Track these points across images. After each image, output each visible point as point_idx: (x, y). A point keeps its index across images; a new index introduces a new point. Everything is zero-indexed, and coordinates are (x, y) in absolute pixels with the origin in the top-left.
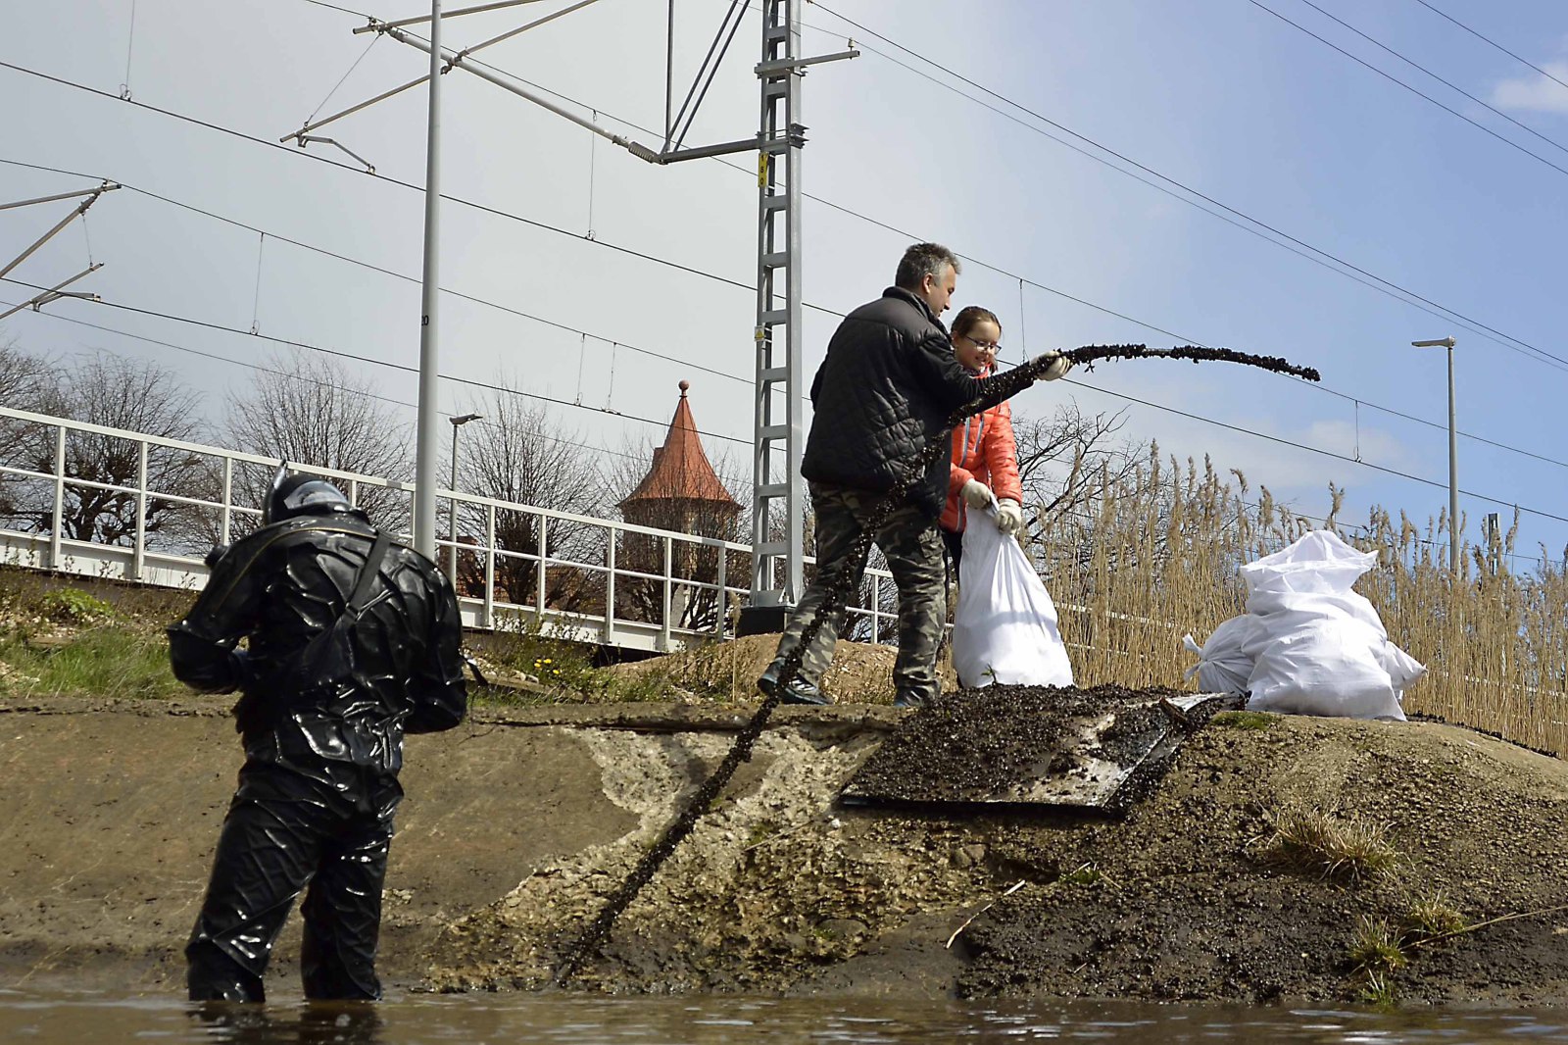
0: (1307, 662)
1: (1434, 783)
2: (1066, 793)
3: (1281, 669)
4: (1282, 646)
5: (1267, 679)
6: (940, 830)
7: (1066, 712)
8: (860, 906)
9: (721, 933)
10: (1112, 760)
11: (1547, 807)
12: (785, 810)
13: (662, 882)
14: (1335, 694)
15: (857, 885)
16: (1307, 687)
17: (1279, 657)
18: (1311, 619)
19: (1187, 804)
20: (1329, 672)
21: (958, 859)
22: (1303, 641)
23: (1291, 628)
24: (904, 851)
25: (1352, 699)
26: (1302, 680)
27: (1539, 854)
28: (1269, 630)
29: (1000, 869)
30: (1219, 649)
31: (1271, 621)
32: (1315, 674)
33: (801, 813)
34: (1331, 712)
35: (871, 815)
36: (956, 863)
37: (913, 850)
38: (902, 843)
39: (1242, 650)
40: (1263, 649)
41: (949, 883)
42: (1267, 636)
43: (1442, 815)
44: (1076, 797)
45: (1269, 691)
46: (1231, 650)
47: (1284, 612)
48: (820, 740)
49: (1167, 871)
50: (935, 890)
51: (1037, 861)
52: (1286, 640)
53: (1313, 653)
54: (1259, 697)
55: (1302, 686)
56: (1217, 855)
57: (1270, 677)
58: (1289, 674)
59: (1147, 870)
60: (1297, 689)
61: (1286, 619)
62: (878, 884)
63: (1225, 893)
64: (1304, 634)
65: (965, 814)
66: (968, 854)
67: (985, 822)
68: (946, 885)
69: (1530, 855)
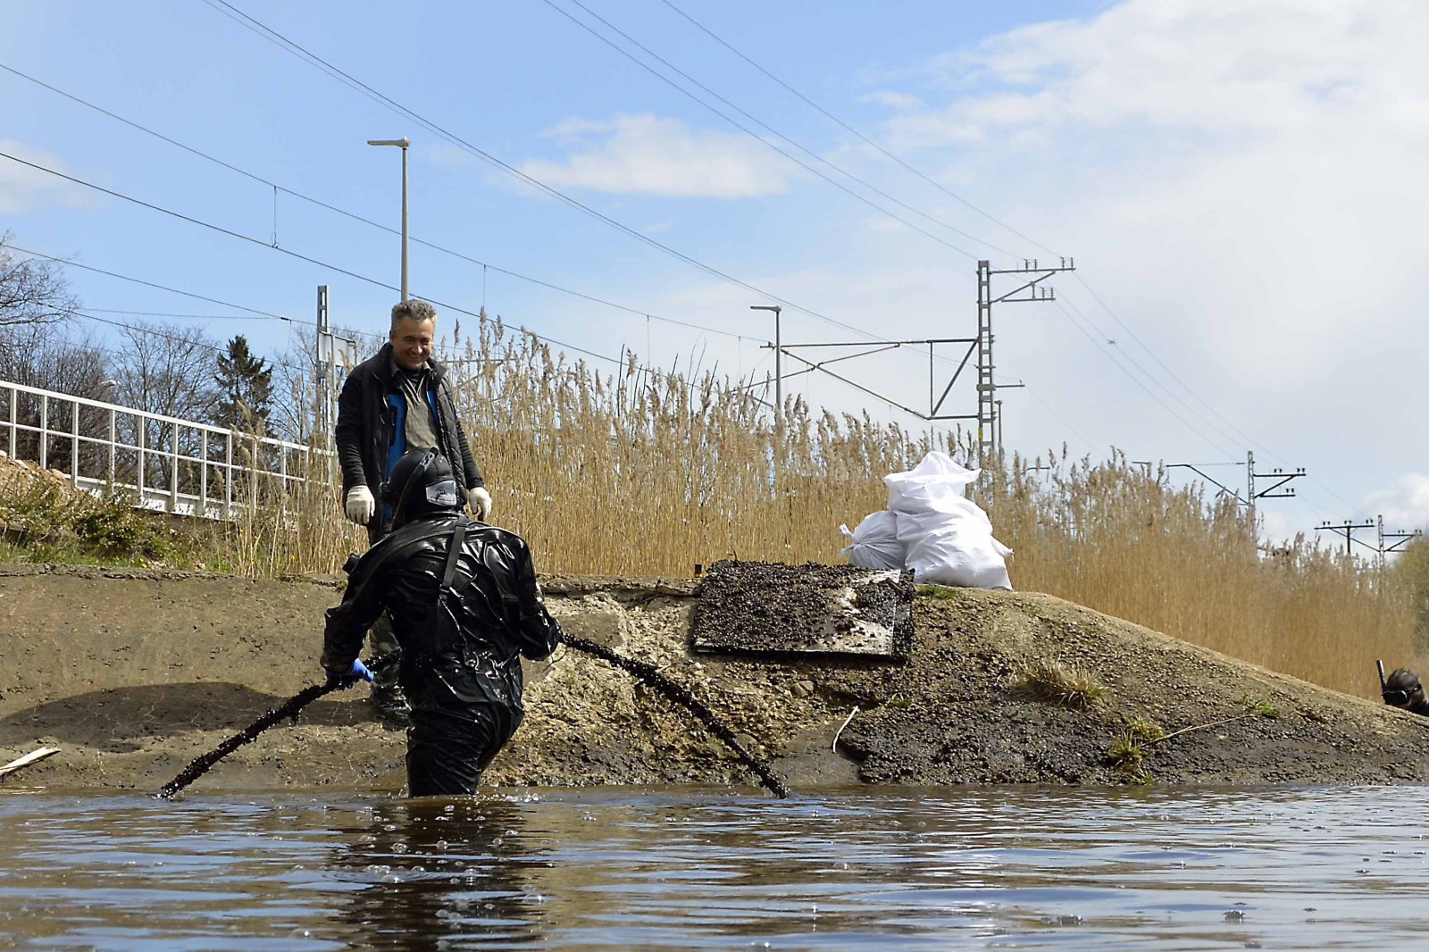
0: (954, 550)
1: (1088, 638)
2: (860, 645)
3: (936, 554)
4: (935, 537)
5: (923, 560)
6: (775, 670)
7: (818, 585)
8: (744, 724)
9: (652, 743)
10: (874, 621)
11: (1162, 654)
12: (650, 655)
13: (591, 708)
14: (971, 572)
15: (737, 710)
16: (956, 567)
17: (934, 545)
18: (951, 518)
19: (941, 654)
20: (968, 557)
21: (797, 691)
22: (949, 534)
23: (938, 525)
24: (757, 686)
25: (981, 574)
26: (951, 561)
27: (1178, 687)
28: (922, 526)
29: (830, 698)
30: (871, 536)
31: (924, 519)
32: (960, 558)
33: (663, 658)
34: (968, 584)
35: (720, 660)
36: (796, 694)
37: (763, 685)
38: (755, 680)
39: (898, 538)
40: (920, 539)
41: (800, 708)
42: (920, 529)
43: (1106, 661)
44: (868, 649)
45: (929, 569)
46: (881, 537)
47: (933, 513)
48: (625, 602)
49: (952, 699)
50: (791, 712)
51: (859, 693)
52: (937, 532)
53: (955, 543)
54: (921, 573)
55: (952, 566)
56: (982, 689)
57: (926, 558)
58: (943, 558)
59: (938, 699)
60: (949, 568)
61: (935, 518)
62: (753, 709)
63: (1002, 714)
64: (949, 529)
65: (791, 659)
66: (804, 688)
67: (804, 665)
68: (798, 709)
69: (1172, 687)
